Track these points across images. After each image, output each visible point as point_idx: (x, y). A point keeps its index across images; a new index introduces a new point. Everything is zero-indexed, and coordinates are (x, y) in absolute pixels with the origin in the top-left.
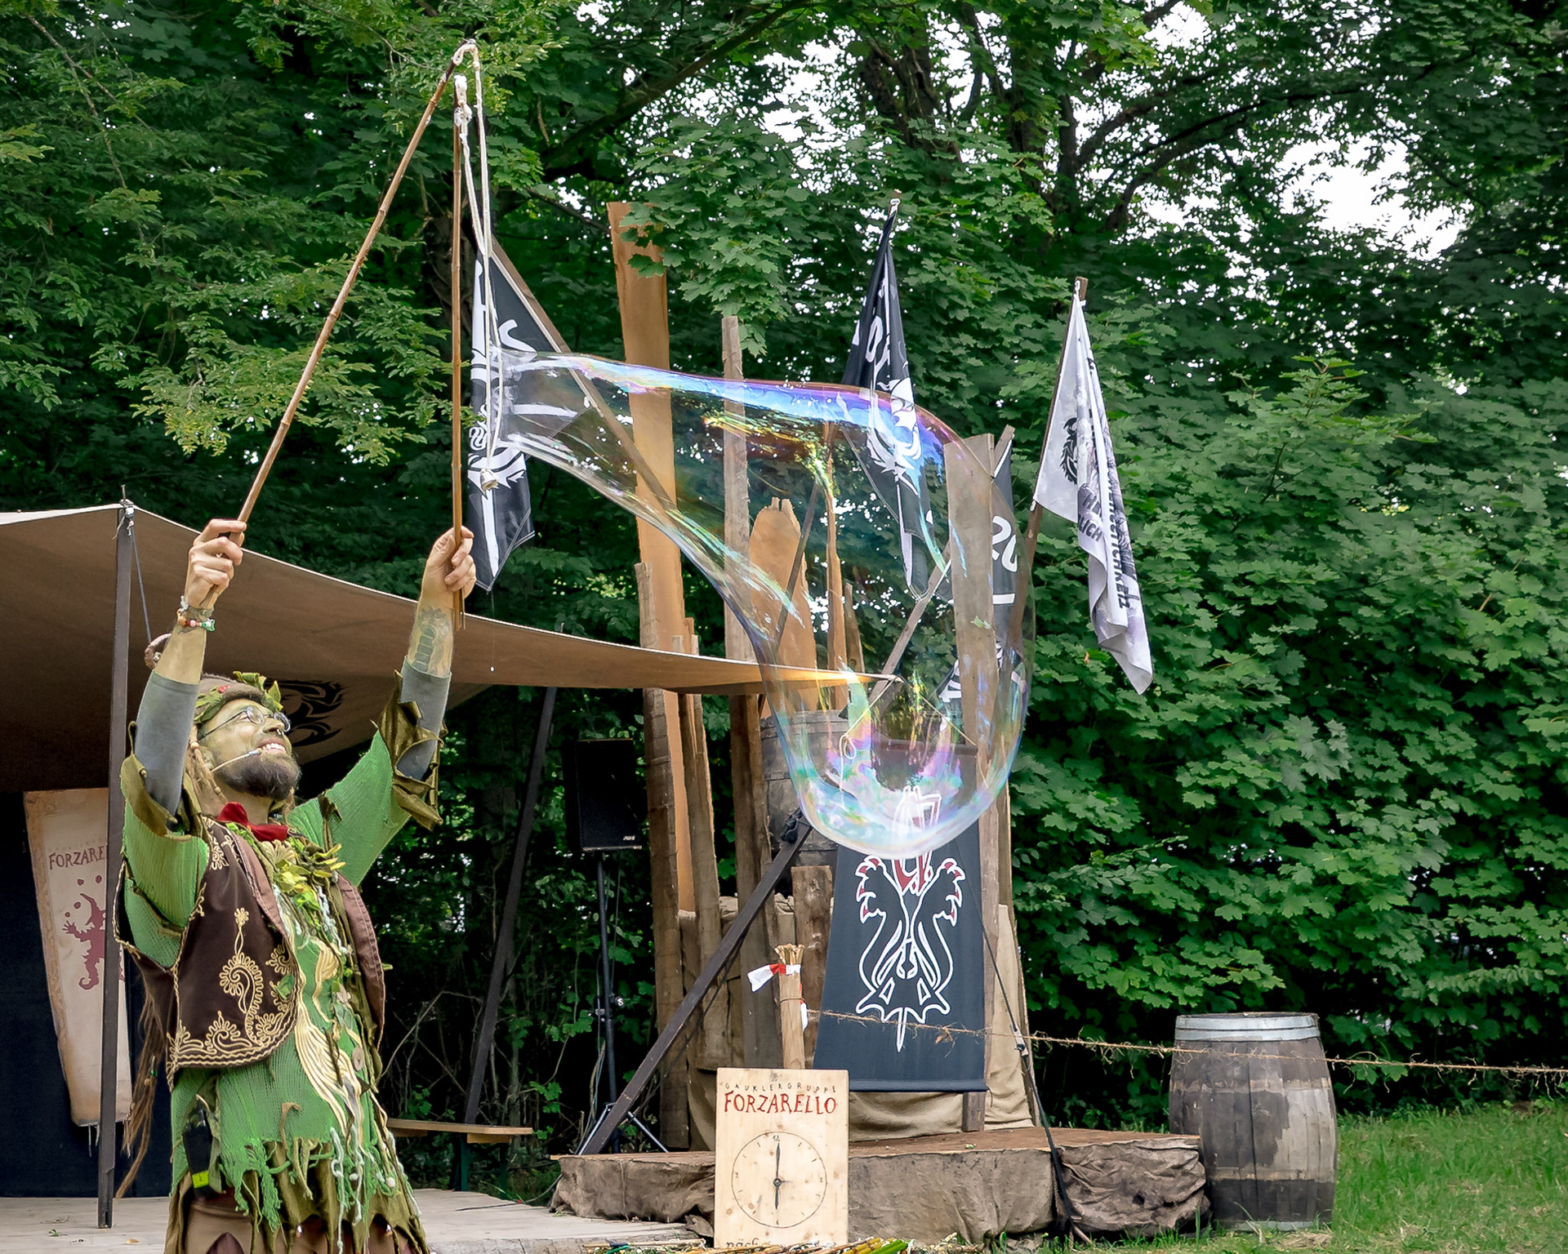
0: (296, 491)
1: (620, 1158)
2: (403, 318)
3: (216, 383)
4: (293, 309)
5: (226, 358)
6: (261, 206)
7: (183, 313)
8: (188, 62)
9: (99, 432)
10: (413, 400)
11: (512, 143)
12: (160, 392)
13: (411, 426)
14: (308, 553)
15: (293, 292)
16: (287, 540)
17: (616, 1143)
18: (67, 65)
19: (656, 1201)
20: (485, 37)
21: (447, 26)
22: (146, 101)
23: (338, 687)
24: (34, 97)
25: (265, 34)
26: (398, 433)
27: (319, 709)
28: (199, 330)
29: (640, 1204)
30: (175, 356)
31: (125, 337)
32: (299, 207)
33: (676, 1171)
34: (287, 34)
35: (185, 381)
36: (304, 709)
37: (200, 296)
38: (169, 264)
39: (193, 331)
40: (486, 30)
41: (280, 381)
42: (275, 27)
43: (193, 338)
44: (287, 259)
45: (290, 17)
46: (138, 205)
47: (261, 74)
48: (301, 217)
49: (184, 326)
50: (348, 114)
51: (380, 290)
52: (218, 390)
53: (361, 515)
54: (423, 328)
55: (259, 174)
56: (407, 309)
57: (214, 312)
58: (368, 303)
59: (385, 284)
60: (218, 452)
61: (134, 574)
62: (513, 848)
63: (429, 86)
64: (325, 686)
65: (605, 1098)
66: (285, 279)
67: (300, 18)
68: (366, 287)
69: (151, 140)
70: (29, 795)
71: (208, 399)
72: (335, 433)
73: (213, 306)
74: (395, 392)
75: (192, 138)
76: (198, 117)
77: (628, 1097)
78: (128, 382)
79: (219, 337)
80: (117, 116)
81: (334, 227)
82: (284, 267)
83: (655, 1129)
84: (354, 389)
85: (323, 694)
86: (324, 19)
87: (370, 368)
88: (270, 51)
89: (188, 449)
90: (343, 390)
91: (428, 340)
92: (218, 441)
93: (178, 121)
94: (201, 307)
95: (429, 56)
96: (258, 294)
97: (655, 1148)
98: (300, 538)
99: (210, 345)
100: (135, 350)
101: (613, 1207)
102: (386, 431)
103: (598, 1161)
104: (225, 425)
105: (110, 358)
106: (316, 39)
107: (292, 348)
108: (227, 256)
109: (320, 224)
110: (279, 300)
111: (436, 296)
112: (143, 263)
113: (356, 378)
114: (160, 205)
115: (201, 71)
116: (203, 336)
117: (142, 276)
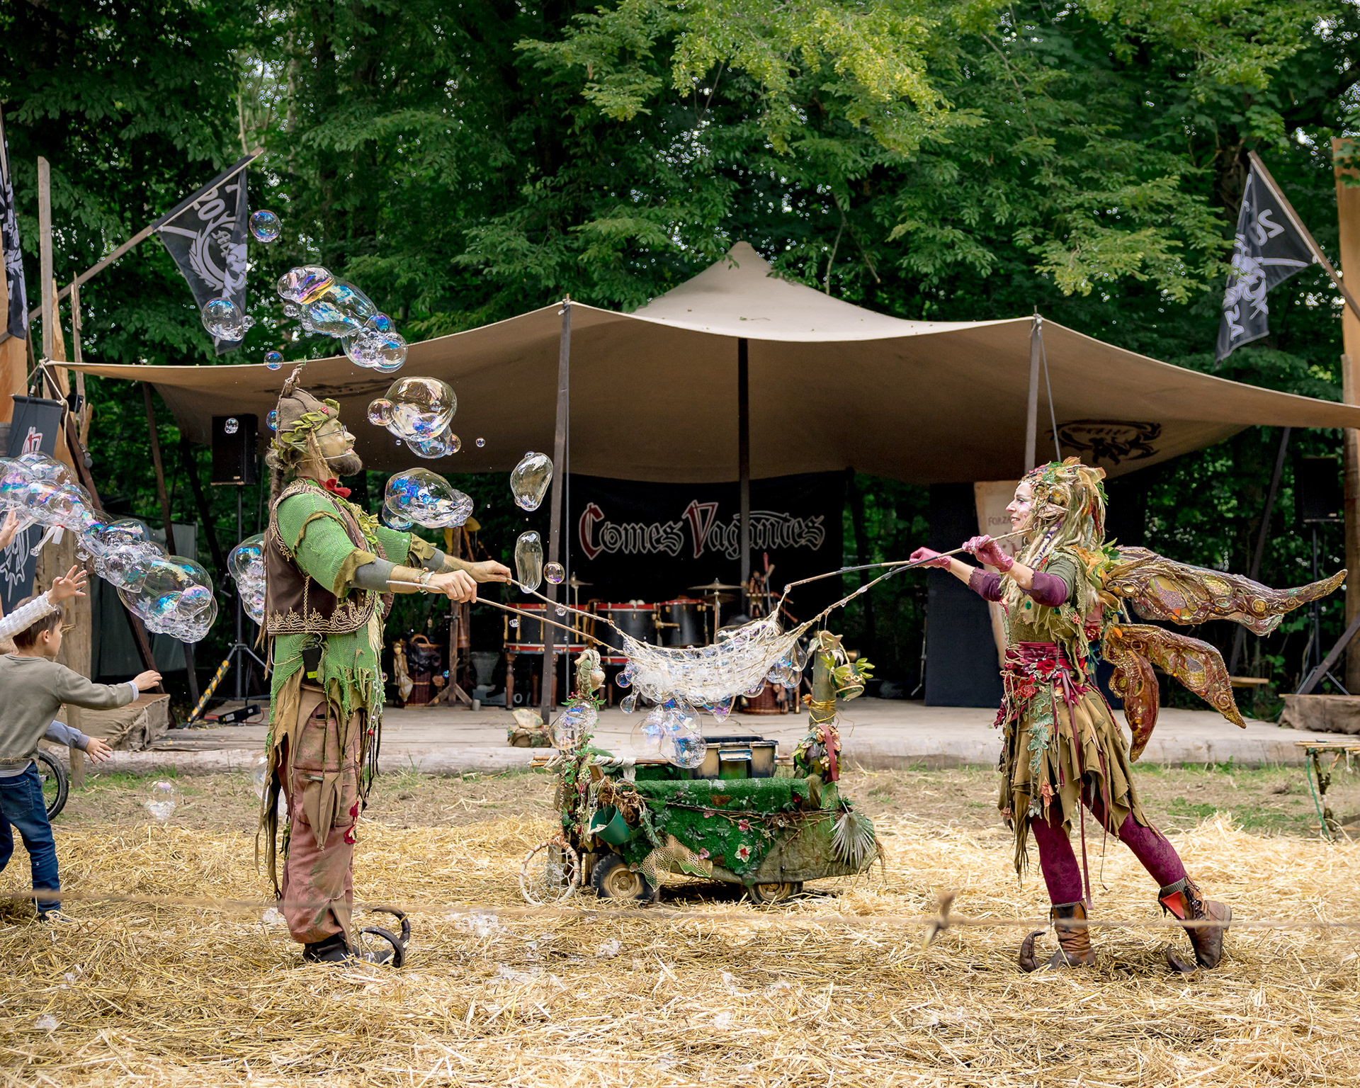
0: (1135, 316)
1: (1320, 697)
2: (1200, 214)
3: (1087, 251)
4: (1135, 208)
5: (1094, 236)
6: (1117, 146)
7: (1070, 210)
8: (1072, 62)
9: (1018, 279)
10: (1204, 262)
11: (1268, 111)
12: (1053, 257)
13: (1202, 279)
14: (1142, 349)
15: (1135, 197)
16: (1130, 342)
17: (1318, 690)
18: (1002, 63)
19: (1343, 722)
20: (1257, 41)
21: (1235, 35)
22: (1048, 84)
23: (1159, 425)
24: (983, 84)
25: (1122, 41)
26: (1194, 283)
27: (1147, 438)
28: (1077, 220)
29: (1333, 723)
30: (1062, 234)
31: (1034, 223)
32: (1140, 147)
33: (1355, 706)
34: (1136, 41)
35: (1069, 249)
36: (1138, 438)
37: (1079, 199)
38: (1060, 181)
39: (1075, 220)
40: (1258, 37)
41: (1126, 251)
42: (1128, 37)
43: (1074, 224)
44: (1132, 178)
45: (1137, 31)
46: (1043, 146)
47: (1118, 65)
48: (1141, 153)
49: (1069, 217)
50: (1169, 91)
51: (1188, 197)
52: (1088, 256)
53: (1174, 328)
54: (1213, 220)
55: (1117, 128)
56: (1203, 208)
57: (1086, 209)
58: (1180, 204)
59: (1191, 193)
60: (1086, 294)
61: (1041, 359)
62: (1261, 522)
63: (1222, 72)
64: (1151, 425)
65: (1313, 663)
66: (1131, 190)
67: (1144, 31)
68: (1179, 194)
69: (1052, 108)
70: (977, 484)
71: (1083, 261)
72: (1156, 282)
73: (1086, 205)
74: (1194, 258)
75: (1075, 106)
76: (1081, 94)
77: (1327, 663)
78: (1035, 250)
79: (1090, 224)
80: (1028, 94)
81: (1160, 159)
82: (1130, 182)
83: (1343, 683)
84: (1169, 256)
85: (1149, 429)
86: (1158, 31)
87: (1180, 244)
88: (1124, 52)
89: (1067, 293)
90: (1164, 257)
91: (1215, 227)
92: (1085, 287)
93: (1068, 96)
94: (1079, 206)
95: (1222, 53)
96: (1115, 198)
97: (1341, 693)
98: (1137, 340)
99: (1084, 228)
100: (1039, 231)
101: (1317, 725)
102: (1187, 282)
103: (1308, 699)
104: (1091, 278)
105: (1023, 237)
106: (1153, 44)
107: (1133, 231)
108: (1096, 176)
109: (1152, 158)
110: (1127, 202)
111: (1222, 200)
112: (1046, 183)
113: (1172, 250)
114: (1055, 147)
115: (1080, 68)
116: (1081, 223)
117: (1043, 190)
